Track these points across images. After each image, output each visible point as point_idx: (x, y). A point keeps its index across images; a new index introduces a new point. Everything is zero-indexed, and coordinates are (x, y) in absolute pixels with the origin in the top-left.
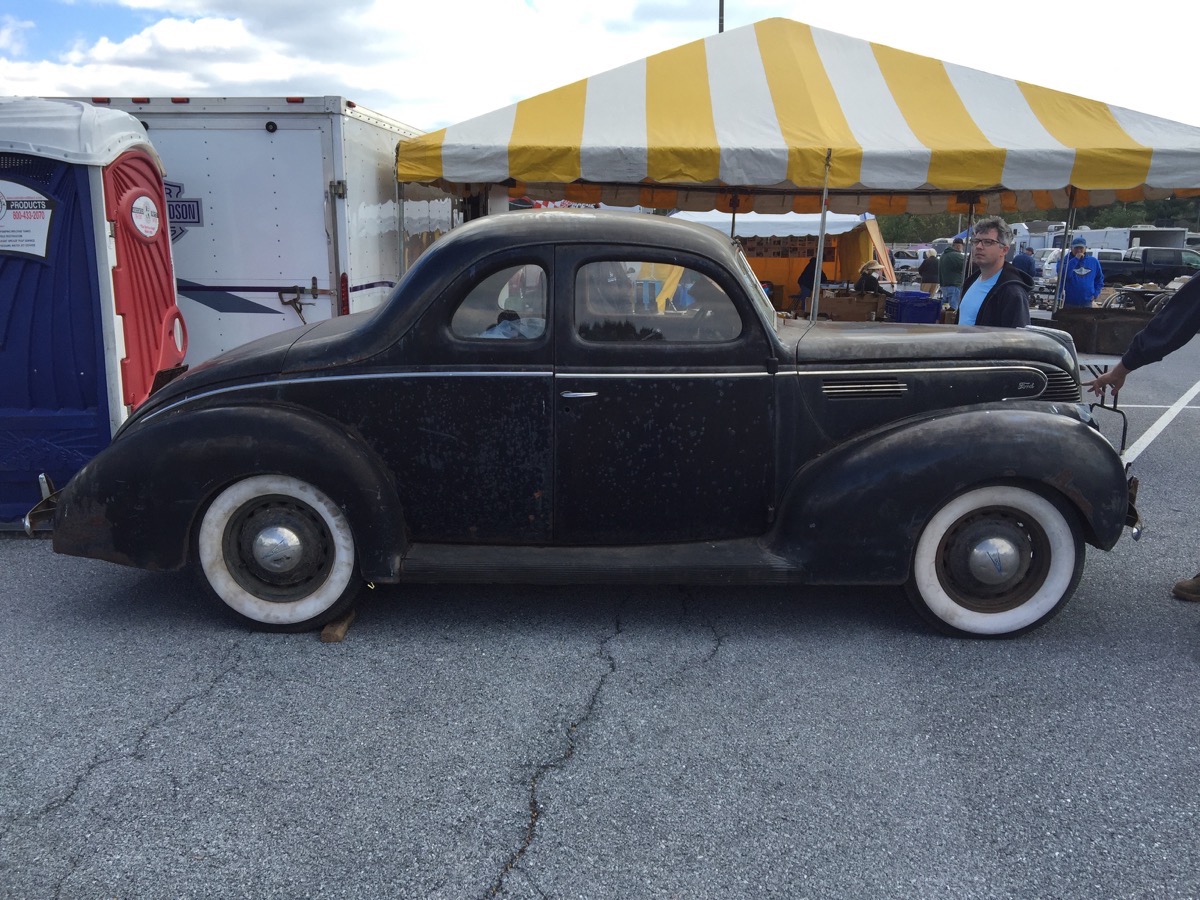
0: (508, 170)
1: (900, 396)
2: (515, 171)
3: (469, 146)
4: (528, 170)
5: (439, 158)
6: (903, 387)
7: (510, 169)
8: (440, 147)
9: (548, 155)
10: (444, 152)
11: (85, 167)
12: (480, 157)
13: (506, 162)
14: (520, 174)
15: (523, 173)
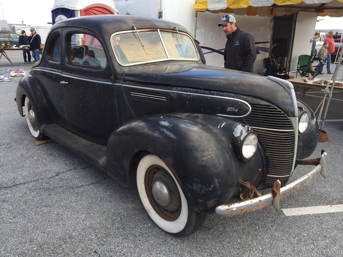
0: (227, 4)
1: (163, 102)
2: (229, 4)
5: (207, 2)
6: (164, 99)
11: (74, 10)
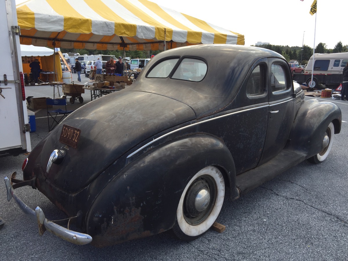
0: (63, 27)
2: (66, 28)
3: (47, 15)
4: (71, 28)
5: (34, 19)
7: (64, 26)
8: (33, 14)
9: (80, 22)
10: (36, 16)
12: (52, 20)
13: (63, 23)
14: (68, 29)
15: (69, 29)
